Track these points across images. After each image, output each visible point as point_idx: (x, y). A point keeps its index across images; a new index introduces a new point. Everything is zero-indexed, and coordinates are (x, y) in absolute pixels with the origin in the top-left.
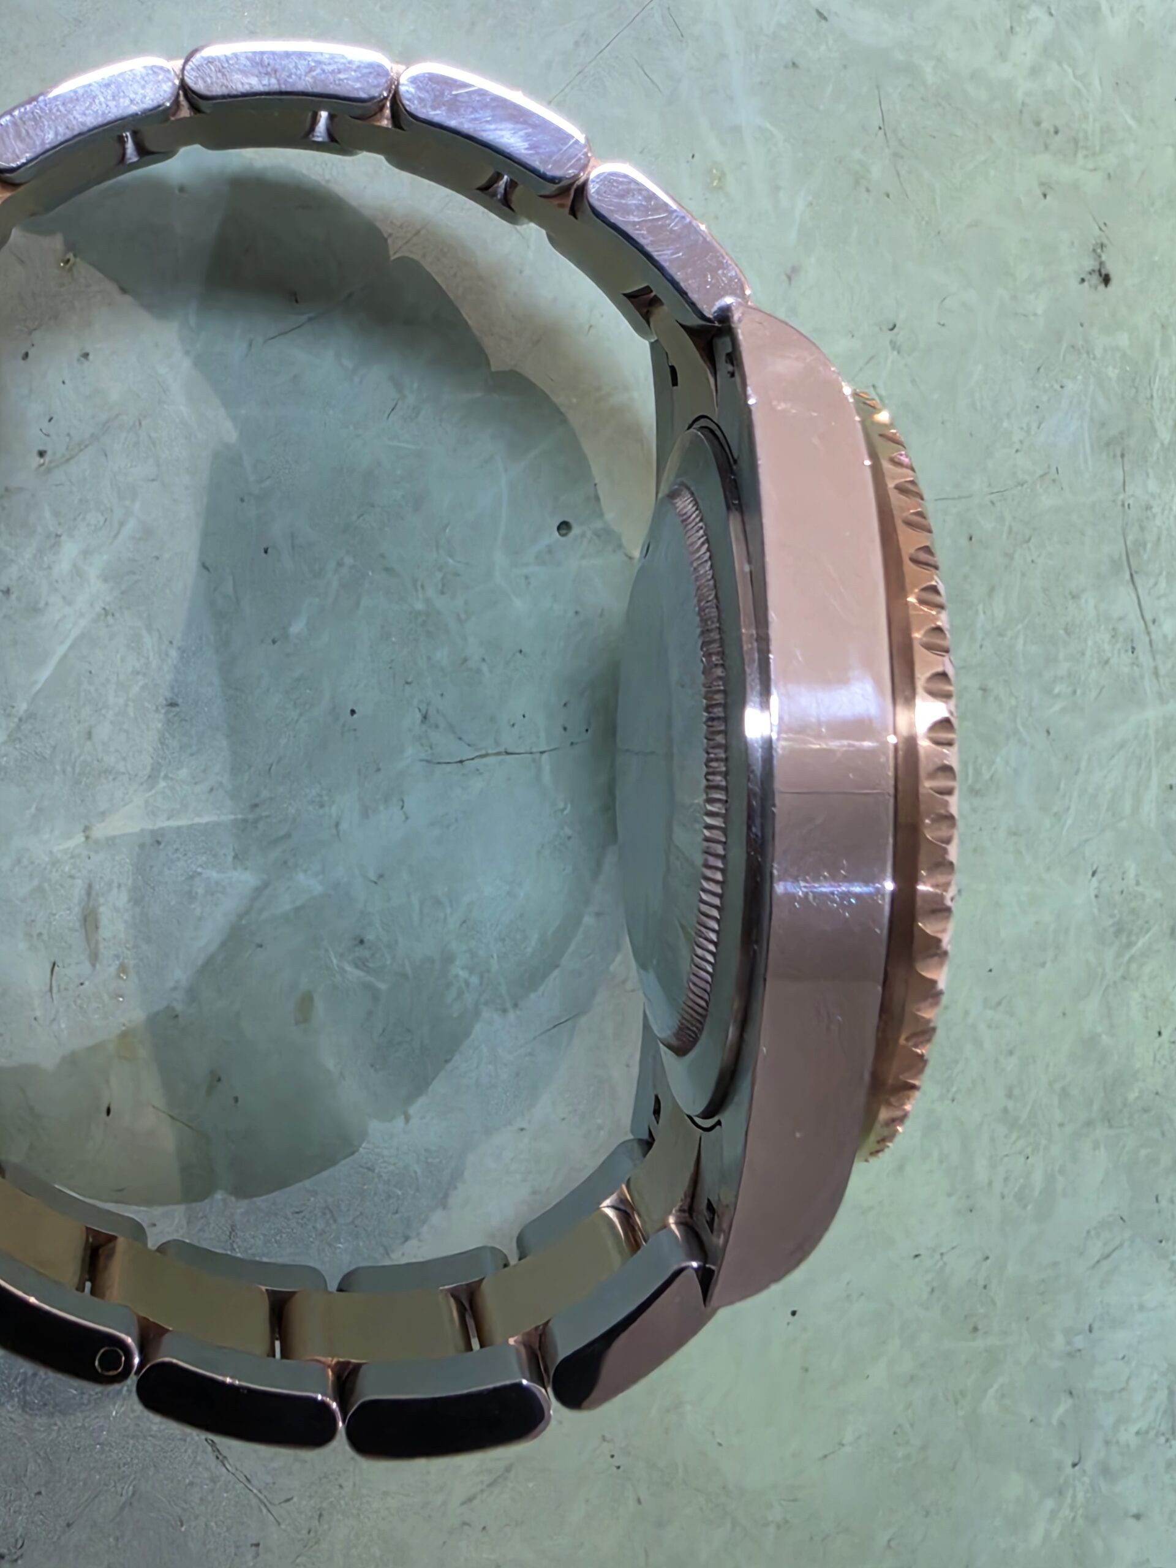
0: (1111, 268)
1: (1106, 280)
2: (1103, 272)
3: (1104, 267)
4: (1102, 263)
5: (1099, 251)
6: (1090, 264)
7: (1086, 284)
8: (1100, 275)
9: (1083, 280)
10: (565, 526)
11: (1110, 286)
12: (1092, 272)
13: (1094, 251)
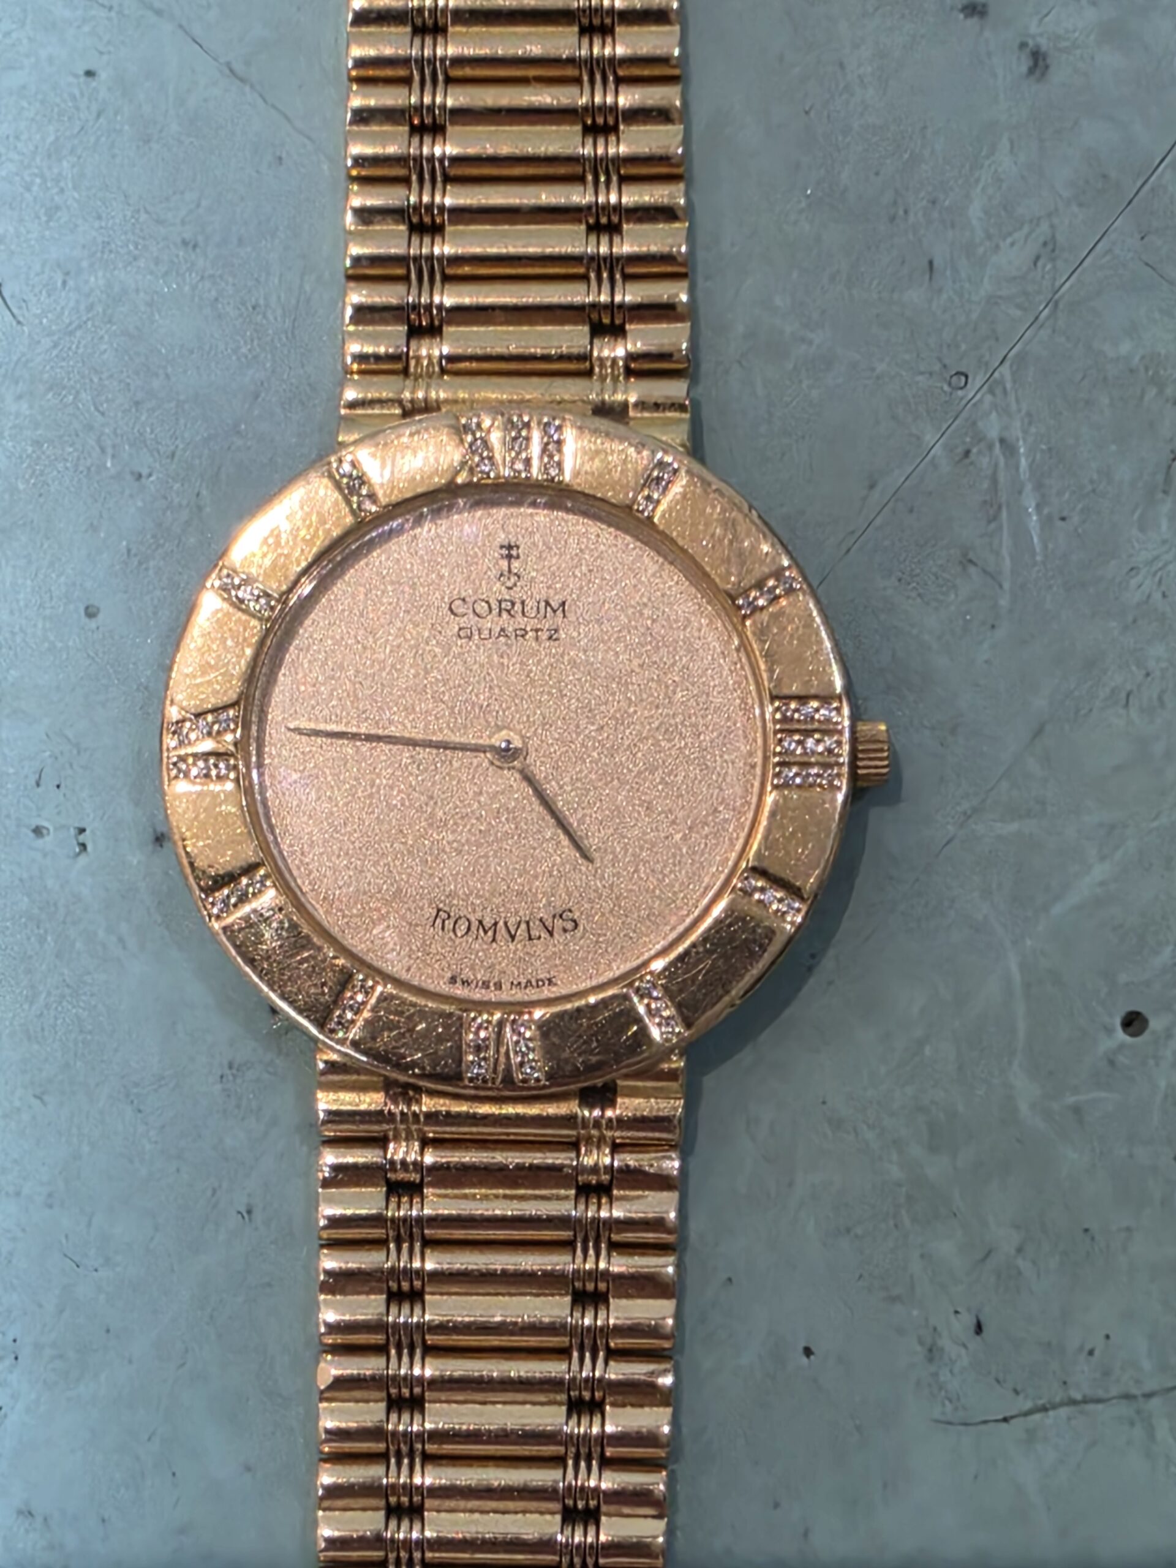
10: (1133, 1022)
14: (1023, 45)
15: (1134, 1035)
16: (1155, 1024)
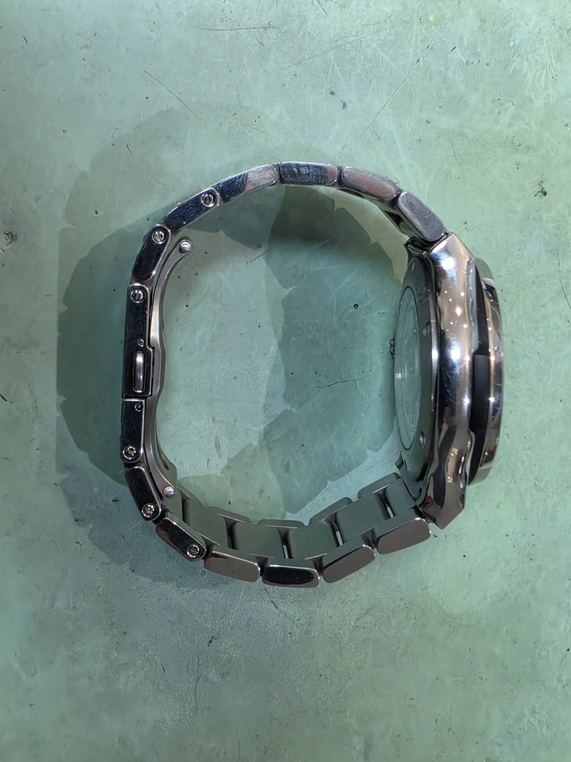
0: (546, 189)
1: (545, 194)
3: (544, 189)
4: (542, 188)
5: (541, 184)
6: (538, 189)
7: (537, 197)
8: (542, 192)
10: (356, 306)
11: (547, 196)
12: (539, 192)
13: (539, 184)
14: (342, 102)
15: (356, 309)
16: (360, 307)
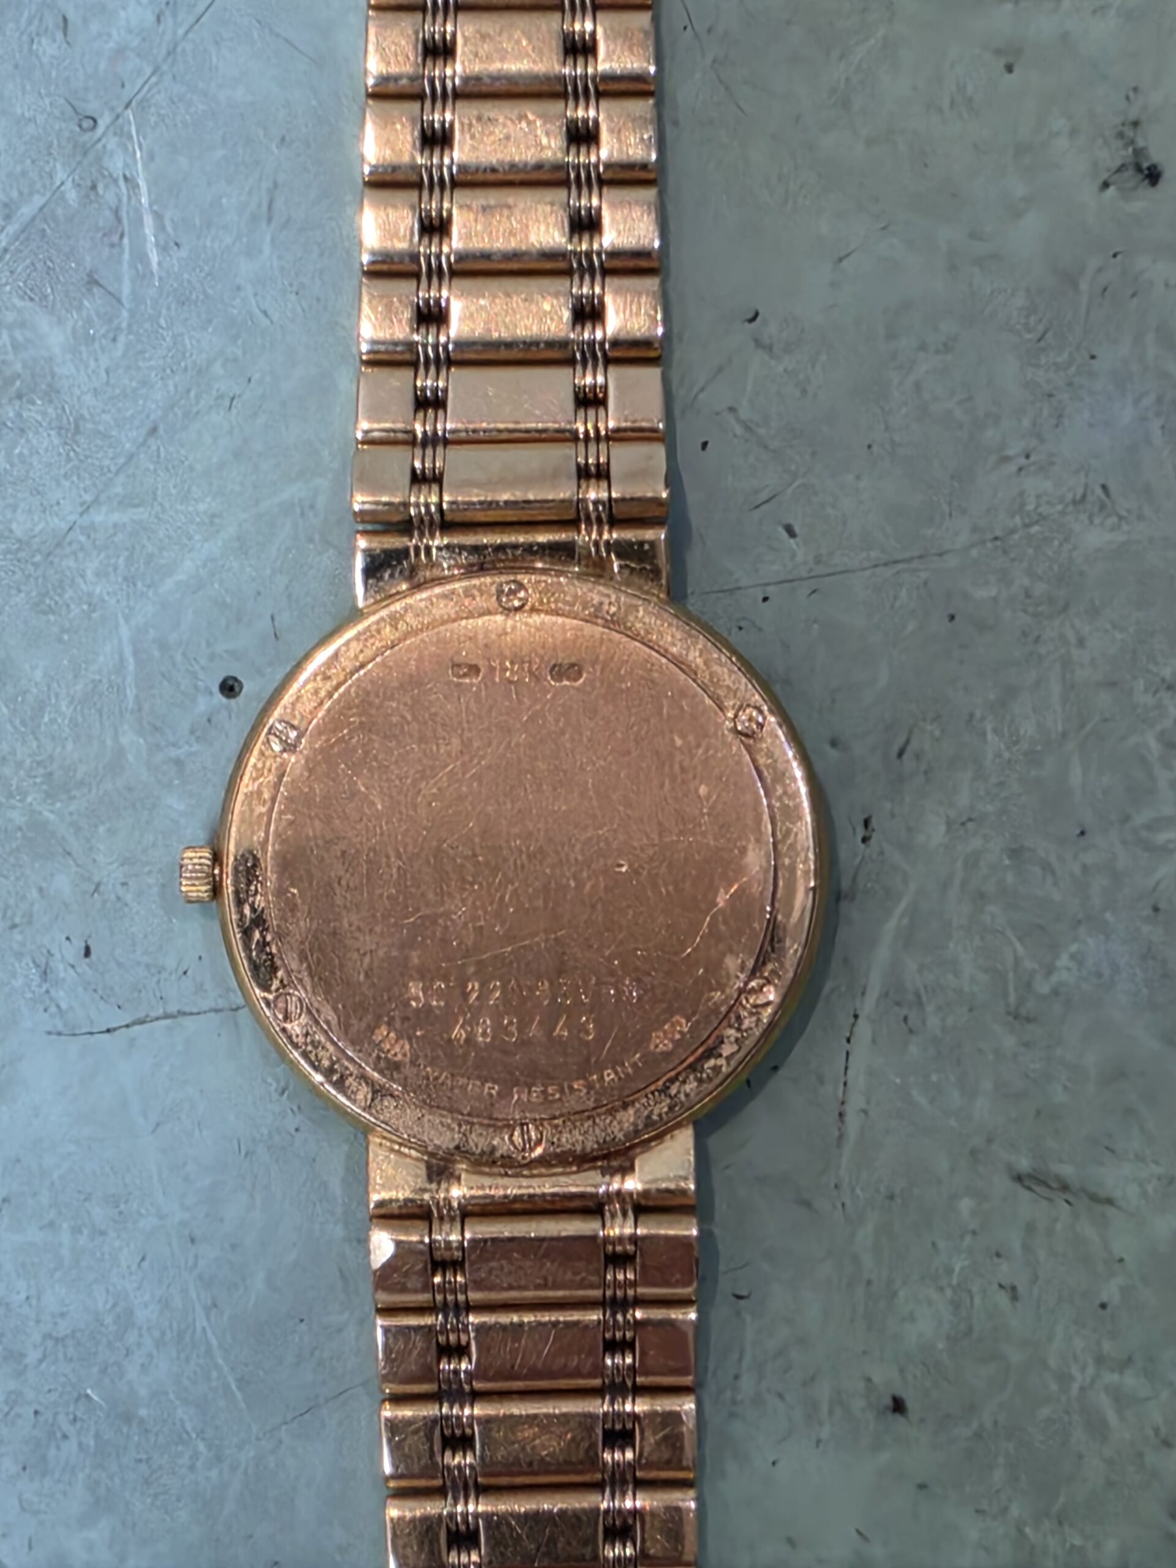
0: (1156, 156)
1: (1153, 176)
2: (1145, 165)
4: (1138, 152)
5: (1129, 133)
6: (1113, 156)
7: (1111, 191)
8: (1139, 168)
9: (1106, 185)
11: (1162, 184)
12: (1121, 169)
13: (1121, 135)
